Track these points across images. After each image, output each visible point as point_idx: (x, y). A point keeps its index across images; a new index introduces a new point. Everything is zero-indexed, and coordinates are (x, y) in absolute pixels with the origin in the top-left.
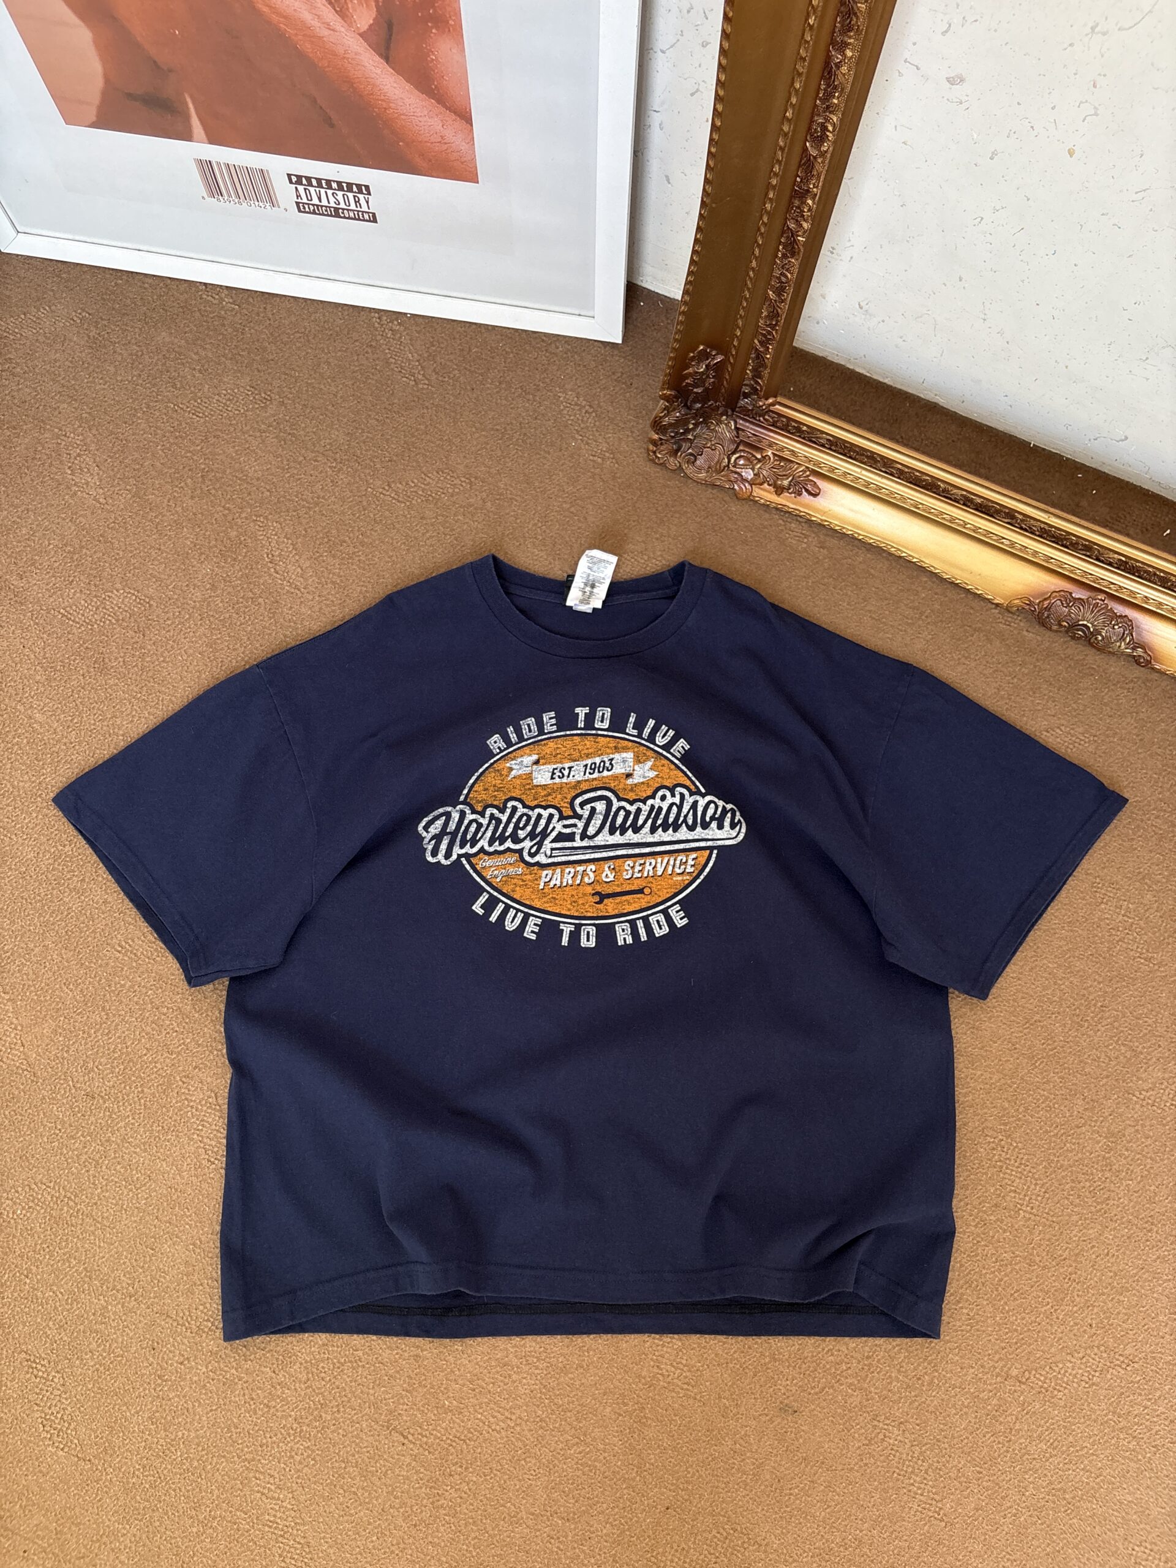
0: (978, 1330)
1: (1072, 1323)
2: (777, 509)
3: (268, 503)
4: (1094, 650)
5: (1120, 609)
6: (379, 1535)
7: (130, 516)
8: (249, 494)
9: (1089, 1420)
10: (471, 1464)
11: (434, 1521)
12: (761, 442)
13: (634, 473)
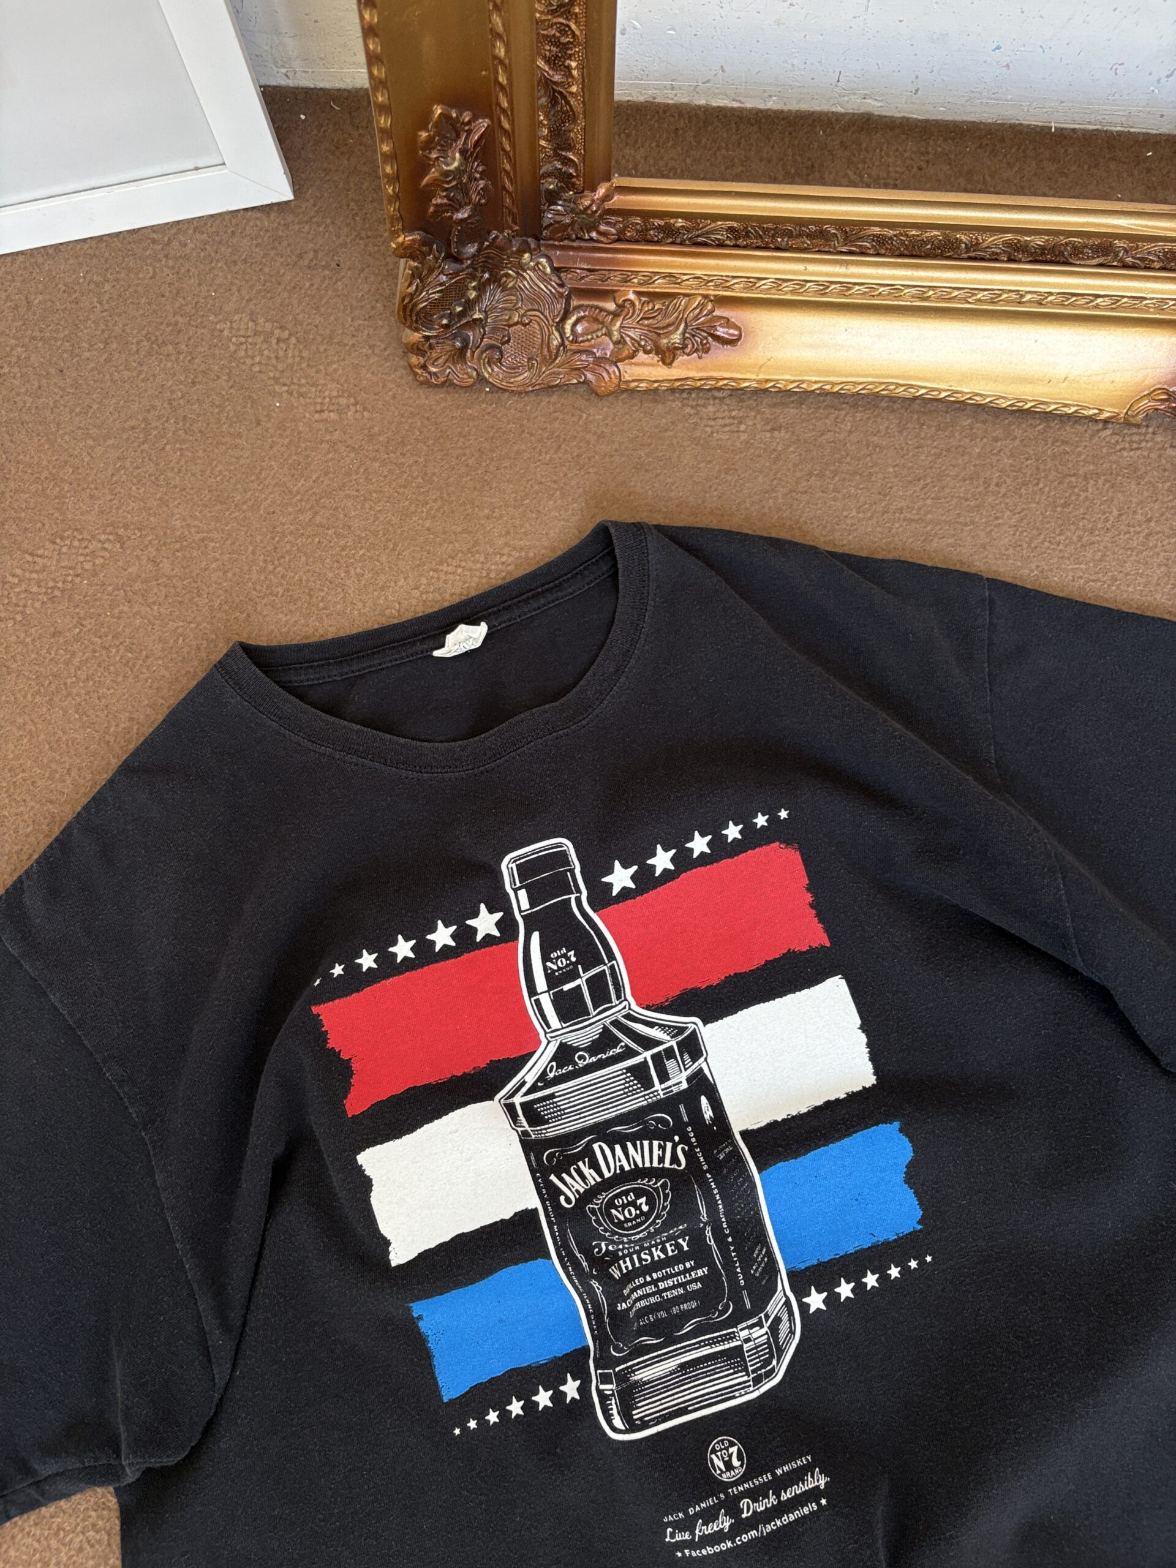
2: (673, 390)
12: (606, 280)
13: (402, 416)
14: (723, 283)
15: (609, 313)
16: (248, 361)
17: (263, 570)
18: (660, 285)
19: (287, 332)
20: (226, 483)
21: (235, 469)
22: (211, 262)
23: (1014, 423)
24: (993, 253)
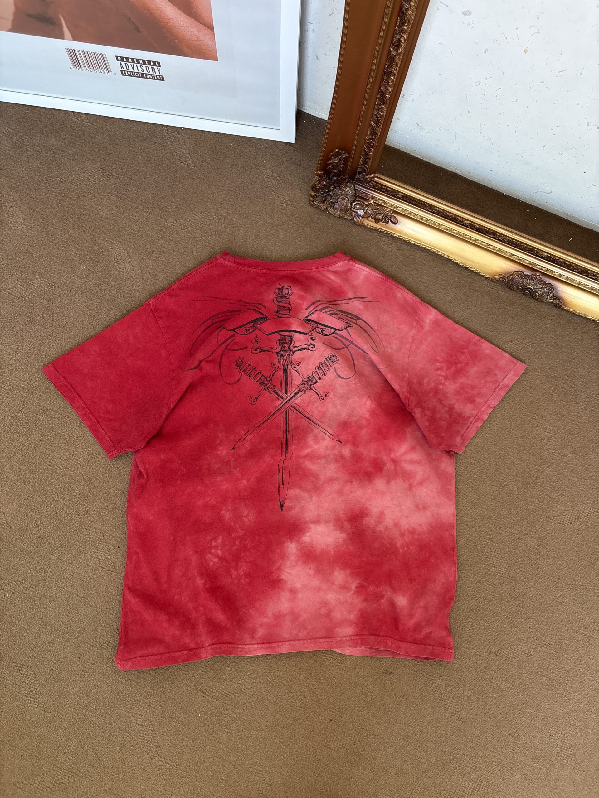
0: (476, 632)
1: (521, 627)
2: (376, 230)
3: (114, 231)
4: (534, 300)
5: (547, 280)
6: (194, 740)
7: (41, 240)
8: (103, 227)
9: (529, 672)
10: (237, 704)
11: (220, 731)
12: (367, 196)
13: (303, 212)
14: (397, 207)
15: (365, 205)
16: (267, 183)
17: (253, 240)
18: (380, 203)
19: (280, 179)
21: (254, 211)
22: (267, 153)
23: (462, 270)
24: (466, 225)
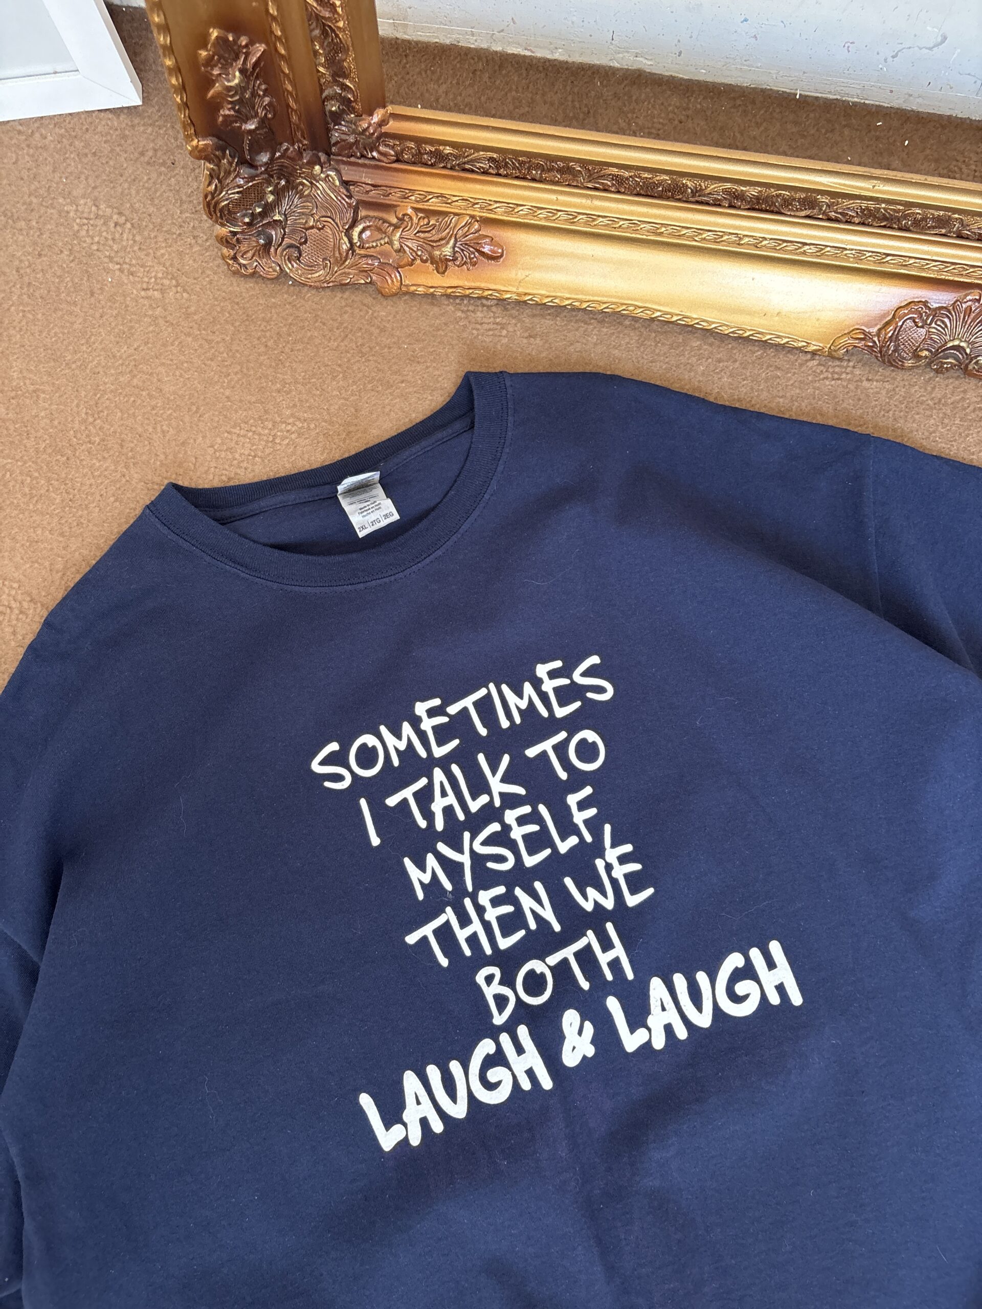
2: (448, 296)
4: (973, 381)
12: (388, 195)
14: (487, 206)
15: (391, 224)
16: (88, 240)
18: (434, 204)
19: (124, 218)
20: (60, 344)
21: (68, 333)
22: (66, 153)
23: (736, 348)
24: (716, 199)
